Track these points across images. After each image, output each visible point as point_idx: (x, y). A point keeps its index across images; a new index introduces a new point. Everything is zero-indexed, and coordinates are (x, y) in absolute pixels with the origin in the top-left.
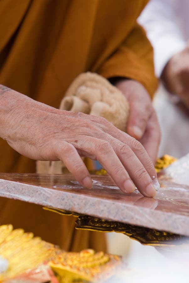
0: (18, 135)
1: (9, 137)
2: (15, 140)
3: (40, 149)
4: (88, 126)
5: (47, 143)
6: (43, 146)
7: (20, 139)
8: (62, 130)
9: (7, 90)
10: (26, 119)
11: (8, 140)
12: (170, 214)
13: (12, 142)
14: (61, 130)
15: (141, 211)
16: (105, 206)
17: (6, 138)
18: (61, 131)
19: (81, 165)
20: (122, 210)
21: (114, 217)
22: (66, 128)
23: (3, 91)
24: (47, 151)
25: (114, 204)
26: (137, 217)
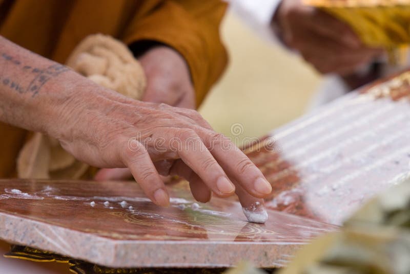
0: (75, 132)
1: (63, 136)
2: (70, 139)
3: (102, 150)
4: (170, 118)
5: (112, 142)
6: (106, 147)
7: (78, 138)
8: (135, 124)
9: (64, 71)
10: (88, 110)
11: (61, 140)
12: (88, 235)
13: (66, 142)
14: (133, 123)
15: (54, 232)
16: (11, 224)
17: (59, 137)
18: (133, 125)
19: (151, 173)
20: (32, 229)
21: (22, 240)
22: (139, 121)
23: (57, 71)
24: (110, 154)
25: (21, 220)
26: (49, 239)
